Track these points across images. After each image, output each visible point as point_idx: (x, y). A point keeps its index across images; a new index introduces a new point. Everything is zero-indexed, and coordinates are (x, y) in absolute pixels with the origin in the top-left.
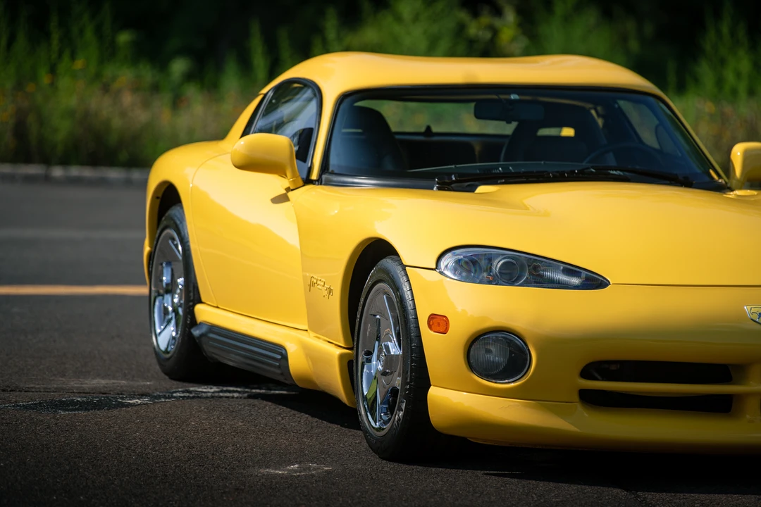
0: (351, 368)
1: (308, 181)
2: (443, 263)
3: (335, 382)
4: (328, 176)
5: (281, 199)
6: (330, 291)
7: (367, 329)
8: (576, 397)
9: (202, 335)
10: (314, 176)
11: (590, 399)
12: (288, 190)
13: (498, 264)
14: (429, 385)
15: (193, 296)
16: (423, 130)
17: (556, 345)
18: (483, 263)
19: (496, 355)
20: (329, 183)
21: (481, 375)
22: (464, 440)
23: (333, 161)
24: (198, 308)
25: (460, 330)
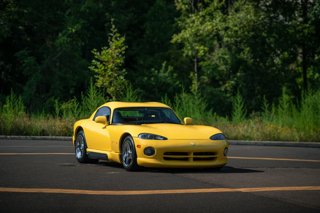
0: (121, 157)
1: (109, 124)
2: (139, 136)
3: (118, 160)
4: (113, 123)
5: (105, 128)
6: (117, 143)
7: (124, 149)
8: (163, 158)
9: (88, 154)
10: (111, 123)
11: (165, 159)
12: (106, 126)
13: (149, 136)
14: (137, 157)
15: (86, 147)
16: (127, 116)
17: (160, 149)
18: (146, 136)
19: (149, 152)
20: (113, 125)
21: (146, 155)
22: (143, 166)
23: (114, 121)
24: (87, 149)
25: (143, 147)
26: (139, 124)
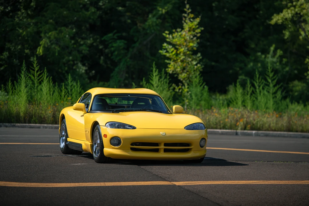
0: (92, 146)
1: (88, 112)
2: (106, 125)
3: (90, 151)
4: (91, 111)
5: (83, 116)
6: (89, 132)
7: (95, 139)
8: (130, 149)
9: (68, 144)
10: (89, 111)
11: (133, 149)
12: (84, 114)
13: (117, 125)
14: (104, 148)
15: (67, 136)
16: (115, 103)
17: (126, 139)
18: (114, 125)
19: (116, 142)
20: (92, 112)
21: (113, 145)
22: (110, 158)
23: (93, 108)
24: (68, 139)
25: (109, 137)
26: (117, 112)
